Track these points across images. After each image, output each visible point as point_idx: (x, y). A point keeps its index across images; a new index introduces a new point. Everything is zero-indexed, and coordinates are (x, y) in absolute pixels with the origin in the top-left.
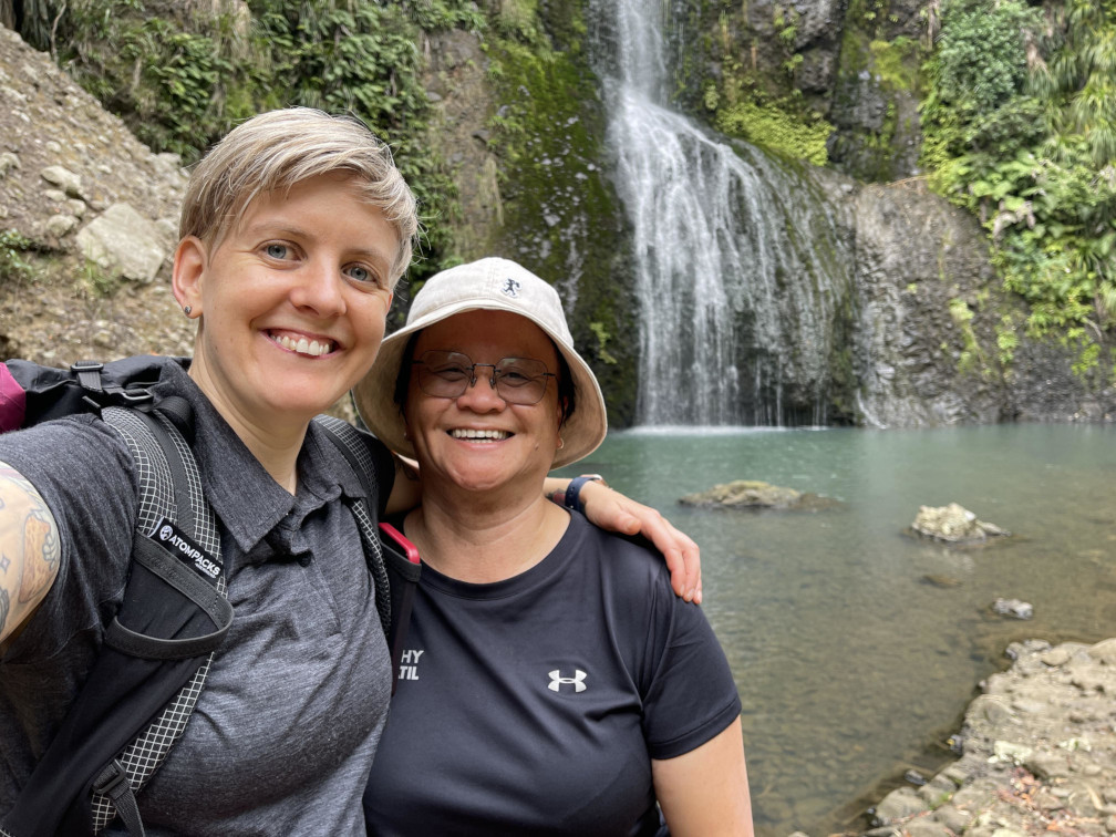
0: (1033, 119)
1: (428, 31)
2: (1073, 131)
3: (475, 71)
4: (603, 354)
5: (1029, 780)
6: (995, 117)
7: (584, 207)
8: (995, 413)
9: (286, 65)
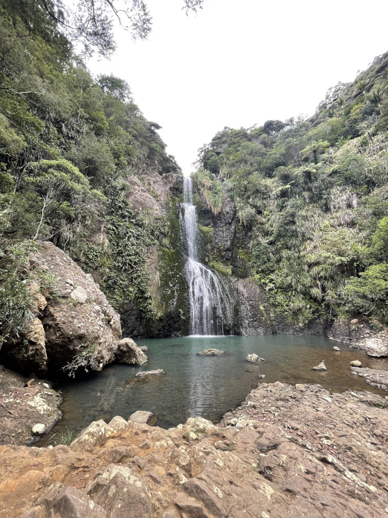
0: (272, 267)
1: (146, 245)
2: (280, 270)
3: (156, 254)
4: (182, 317)
5: (253, 409)
6: (264, 266)
7: (178, 282)
8: (271, 332)
9: (115, 252)
